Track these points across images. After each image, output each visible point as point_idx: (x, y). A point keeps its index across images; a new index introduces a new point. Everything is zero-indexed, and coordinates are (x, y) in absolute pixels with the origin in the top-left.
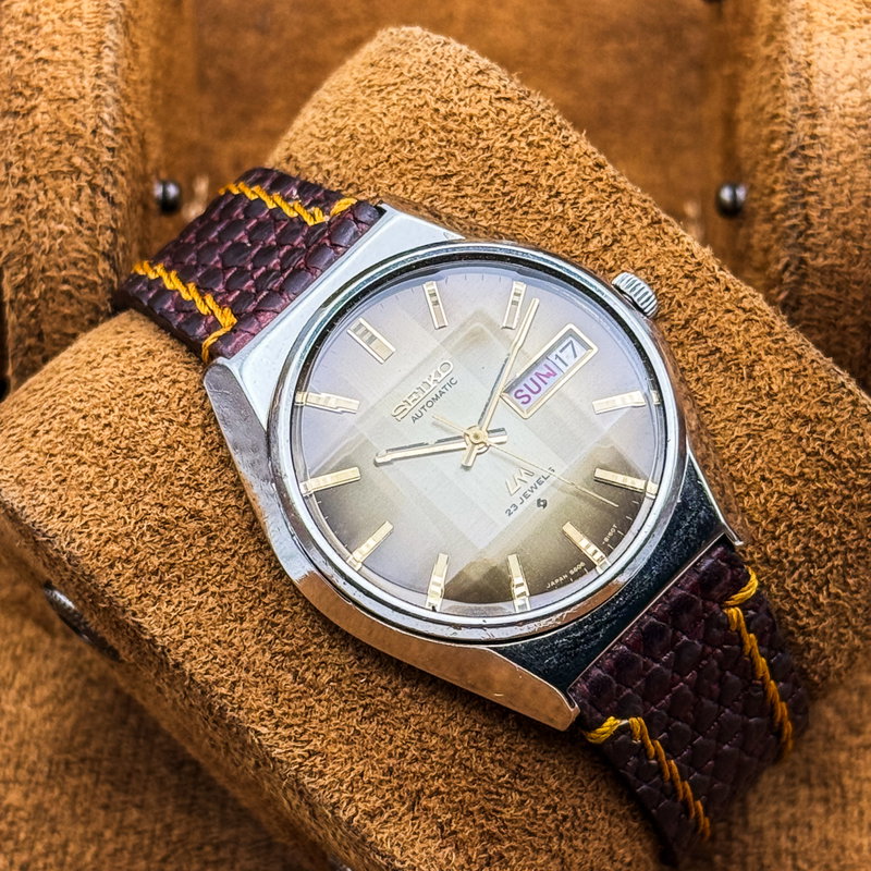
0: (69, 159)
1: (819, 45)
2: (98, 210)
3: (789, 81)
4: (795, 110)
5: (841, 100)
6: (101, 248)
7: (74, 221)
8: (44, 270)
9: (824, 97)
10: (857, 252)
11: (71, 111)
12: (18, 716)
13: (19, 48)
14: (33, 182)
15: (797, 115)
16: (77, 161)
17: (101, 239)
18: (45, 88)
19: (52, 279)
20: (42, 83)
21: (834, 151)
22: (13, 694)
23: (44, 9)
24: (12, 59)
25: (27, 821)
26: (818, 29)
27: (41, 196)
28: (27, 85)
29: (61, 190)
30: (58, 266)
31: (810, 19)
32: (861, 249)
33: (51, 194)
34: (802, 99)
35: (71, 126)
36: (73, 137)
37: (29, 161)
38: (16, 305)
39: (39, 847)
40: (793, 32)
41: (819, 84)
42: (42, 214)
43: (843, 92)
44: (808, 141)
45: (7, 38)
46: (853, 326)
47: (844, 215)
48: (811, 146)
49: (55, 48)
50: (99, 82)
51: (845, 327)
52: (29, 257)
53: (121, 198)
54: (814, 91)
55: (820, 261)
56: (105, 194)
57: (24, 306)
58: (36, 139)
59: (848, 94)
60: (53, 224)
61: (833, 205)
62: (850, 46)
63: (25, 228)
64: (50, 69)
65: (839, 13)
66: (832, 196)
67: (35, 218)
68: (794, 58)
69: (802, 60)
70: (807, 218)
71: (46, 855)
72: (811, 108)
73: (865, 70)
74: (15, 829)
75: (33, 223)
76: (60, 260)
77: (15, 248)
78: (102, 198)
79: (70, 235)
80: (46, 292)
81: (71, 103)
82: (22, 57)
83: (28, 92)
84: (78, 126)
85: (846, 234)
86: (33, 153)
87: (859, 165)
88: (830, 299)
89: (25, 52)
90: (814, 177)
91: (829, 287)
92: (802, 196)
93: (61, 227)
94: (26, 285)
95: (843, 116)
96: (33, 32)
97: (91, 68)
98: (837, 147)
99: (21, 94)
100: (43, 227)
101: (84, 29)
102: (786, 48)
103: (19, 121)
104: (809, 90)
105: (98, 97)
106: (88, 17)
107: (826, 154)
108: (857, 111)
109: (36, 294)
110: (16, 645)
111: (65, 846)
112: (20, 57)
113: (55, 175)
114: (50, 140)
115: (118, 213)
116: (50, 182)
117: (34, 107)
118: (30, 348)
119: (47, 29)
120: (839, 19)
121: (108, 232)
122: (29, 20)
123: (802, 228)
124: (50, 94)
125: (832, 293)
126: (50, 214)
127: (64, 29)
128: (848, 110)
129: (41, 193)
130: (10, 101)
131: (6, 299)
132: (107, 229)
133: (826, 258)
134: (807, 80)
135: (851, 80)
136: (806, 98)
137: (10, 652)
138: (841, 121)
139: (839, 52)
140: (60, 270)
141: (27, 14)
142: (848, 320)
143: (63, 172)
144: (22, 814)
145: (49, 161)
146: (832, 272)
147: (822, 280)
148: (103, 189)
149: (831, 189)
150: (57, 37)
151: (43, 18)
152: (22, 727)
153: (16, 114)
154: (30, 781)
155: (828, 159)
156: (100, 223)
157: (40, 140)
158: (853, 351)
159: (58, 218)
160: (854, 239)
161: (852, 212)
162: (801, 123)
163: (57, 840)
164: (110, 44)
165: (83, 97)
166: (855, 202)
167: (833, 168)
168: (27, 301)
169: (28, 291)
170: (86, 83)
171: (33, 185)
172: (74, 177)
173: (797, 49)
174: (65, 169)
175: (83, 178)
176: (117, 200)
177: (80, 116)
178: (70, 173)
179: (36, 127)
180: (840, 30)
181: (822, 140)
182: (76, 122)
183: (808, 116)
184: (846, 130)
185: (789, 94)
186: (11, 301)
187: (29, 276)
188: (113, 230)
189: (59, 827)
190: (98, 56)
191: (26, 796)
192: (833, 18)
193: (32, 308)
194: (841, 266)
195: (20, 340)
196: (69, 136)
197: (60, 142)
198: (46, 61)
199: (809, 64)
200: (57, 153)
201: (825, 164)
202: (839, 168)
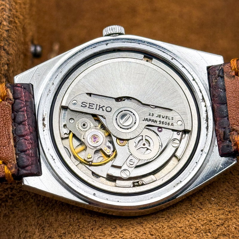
2: (2, 56)
6: (2, 72)
17: (2, 68)
53: (11, 51)
56: (4, 50)
78: (3, 51)
115: (10, 57)
121: (6, 66)
132: (5, 64)
148: (4, 47)
156: (2, 62)
176: (10, 53)
188: (8, 64)
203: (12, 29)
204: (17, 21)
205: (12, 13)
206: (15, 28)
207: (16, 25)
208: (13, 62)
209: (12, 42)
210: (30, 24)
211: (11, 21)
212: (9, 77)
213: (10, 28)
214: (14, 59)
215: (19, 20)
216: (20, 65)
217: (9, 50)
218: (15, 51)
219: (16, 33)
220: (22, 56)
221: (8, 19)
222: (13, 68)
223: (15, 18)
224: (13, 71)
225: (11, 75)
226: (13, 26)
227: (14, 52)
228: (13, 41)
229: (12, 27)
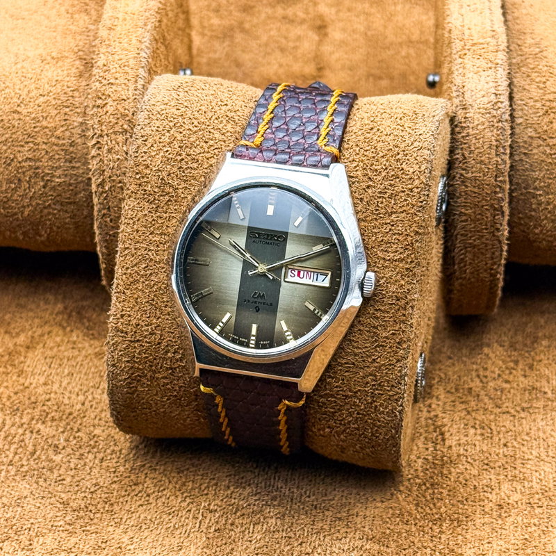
0: (122, 126)
1: (468, 78)
3: (455, 94)
4: (457, 106)
5: (478, 102)
7: (124, 154)
8: (110, 177)
9: (470, 100)
10: (487, 170)
11: (123, 105)
12: (101, 400)
13: (100, 79)
14: (106, 136)
15: (458, 109)
16: (125, 127)
18: (112, 95)
19: (114, 181)
20: (110, 94)
21: (475, 124)
22: (99, 391)
23: (112, 63)
24: (97, 84)
25: (103, 441)
26: (468, 72)
27: (109, 143)
28: (104, 94)
29: (118, 140)
30: (117, 175)
31: (464, 68)
32: (489, 169)
33: (113, 142)
34: (460, 101)
35: (123, 111)
36: (124, 116)
37: (104, 127)
38: (97, 194)
39: (109, 451)
40: (456, 73)
41: (467, 95)
42: (109, 151)
43: (479, 98)
44: (463, 120)
45: (95, 75)
46: (486, 205)
47: (480, 153)
48: (465, 122)
49: (117, 79)
50: (136, 92)
51: (483, 206)
52: (104, 171)
54: (466, 98)
55: (470, 175)
57: (101, 194)
58: (107, 118)
59: (482, 99)
60: (114, 155)
61: (475, 149)
62: (482, 79)
63: (101, 157)
64: (114, 87)
65: (477, 65)
66: (475, 144)
67: (106, 153)
68: (457, 84)
69: (460, 84)
70: (463, 155)
71: (112, 454)
72: (465, 105)
73: (490, 88)
74: (97, 444)
75: (106, 155)
76: (118, 172)
77: (98, 167)
79: (122, 160)
80: (111, 187)
81: (123, 101)
82: (102, 83)
83: (103, 97)
84: (126, 111)
85: (481, 162)
86: (105, 124)
87: (487, 130)
88: (475, 193)
89: (103, 81)
90: (466, 136)
91: (474, 187)
92: (461, 145)
93: (118, 157)
94: (102, 184)
95: (479, 109)
96: (107, 73)
97: (132, 87)
98: (476, 122)
99: (101, 98)
100: (110, 157)
101: (130, 71)
102: (453, 80)
103: (100, 110)
104: (463, 97)
105: (135, 99)
106: (132, 66)
107: (471, 125)
108: (486, 106)
109: (107, 188)
110: (101, 371)
111: (121, 451)
112: (101, 83)
113: (115, 133)
114: (114, 118)
116: (113, 136)
117: (106, 104)
118: (104, 215)
119: (114, 71)
120: (478, 68)
122: (105, 68)
123: (461, 159)
124: (114, 99)
125: (476, 190)
126: (113, 151)
127: (121, 71)
128: (482, 106)
129: (109, 141)
130: (96, 101)
131: (93, 191)
133: (472, 173)
134: (463, 93)
135: (483, 93)
136: (462, 101)
137: (98, 374)
138: (478, 111)
139: (478, 81)
140: (118, 177)
141: (104, 65)
142: (484, 203)
143: (118, 132)
144: (101, 438)
145: (112, 127)
146: (475, 180)
147: (471, 183)
149: (474, 141)
150: (118, 74)
151: (111, 67)
152: (102, 404)
153: (98, 106)
154: (105, 425)
155: (472, 128)
157: (109, 118)
158: (487, 217)
159: (117, 153)
160: (485, 164)
161: (484, 151)
162: (460, 112)
163: (117, 449)
164: (141, 76)
165: (128, 99)
166: (485, 147)
167: (475, 132)
168: (103, 192)
169: (103, 187)
170: (130, 93)
171: (106, 138)
172: (124, 134)
173: (458, 80)
174: (120, 130)
175: (128, 134)
177: (127, 107)
178: (122, 133)
179: (107, 112)
180: (478, 72)
181: (470, 119)
182: (125, 109)
183: (463, 109)
184: (481, 115)
185: (454, 99)
186: (96, 192)
187: (103, 180)
189: (117, 444)
190: (136, 81)
191: (103, 431)
192: (475, 67)
193: (105, 195)
194: (480, 177)
195: (99, 211)
196: (122, 115)
197: (118, 119)
198: (112, 84)
199: (464, 87)
200: (116, 123)
201: (471, 130)
202: (478, 132)
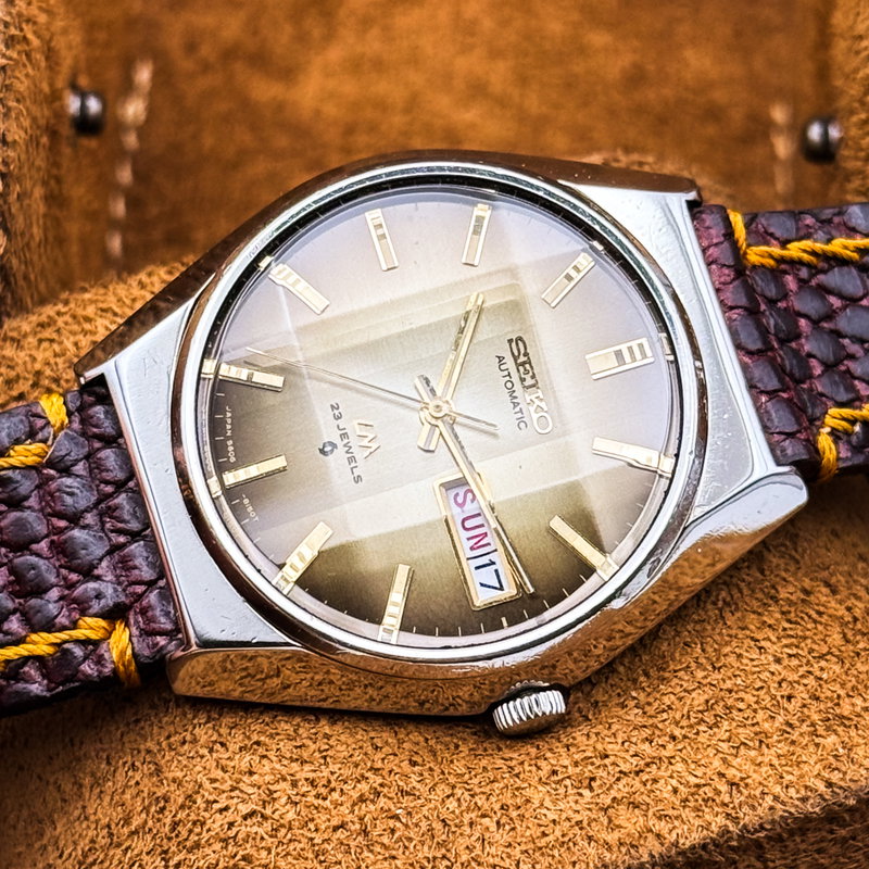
203: (17, 62)
204: (30, 36)
205: (14, 11)
206: (24, 57)
207: (27, 48)
208: (20, 168)
209: (15, 104)
210: (65, 31)
211: (12, 37)
212: (7, 215)
213: (10, 59)
214: (23, 157)
215: (35, 28)
216: (39, 169)
217: (9, 131)
218: (26, 132)
219: (27, 75)
220: (44, 140)
221: (4, 33)
222: (21, 186)
223: (24, 26)
224: (18, 195)
225: (13, 210)
226: (19, 53)
227: (23, 135)
228: (18, 101)
229: (15, 55)
